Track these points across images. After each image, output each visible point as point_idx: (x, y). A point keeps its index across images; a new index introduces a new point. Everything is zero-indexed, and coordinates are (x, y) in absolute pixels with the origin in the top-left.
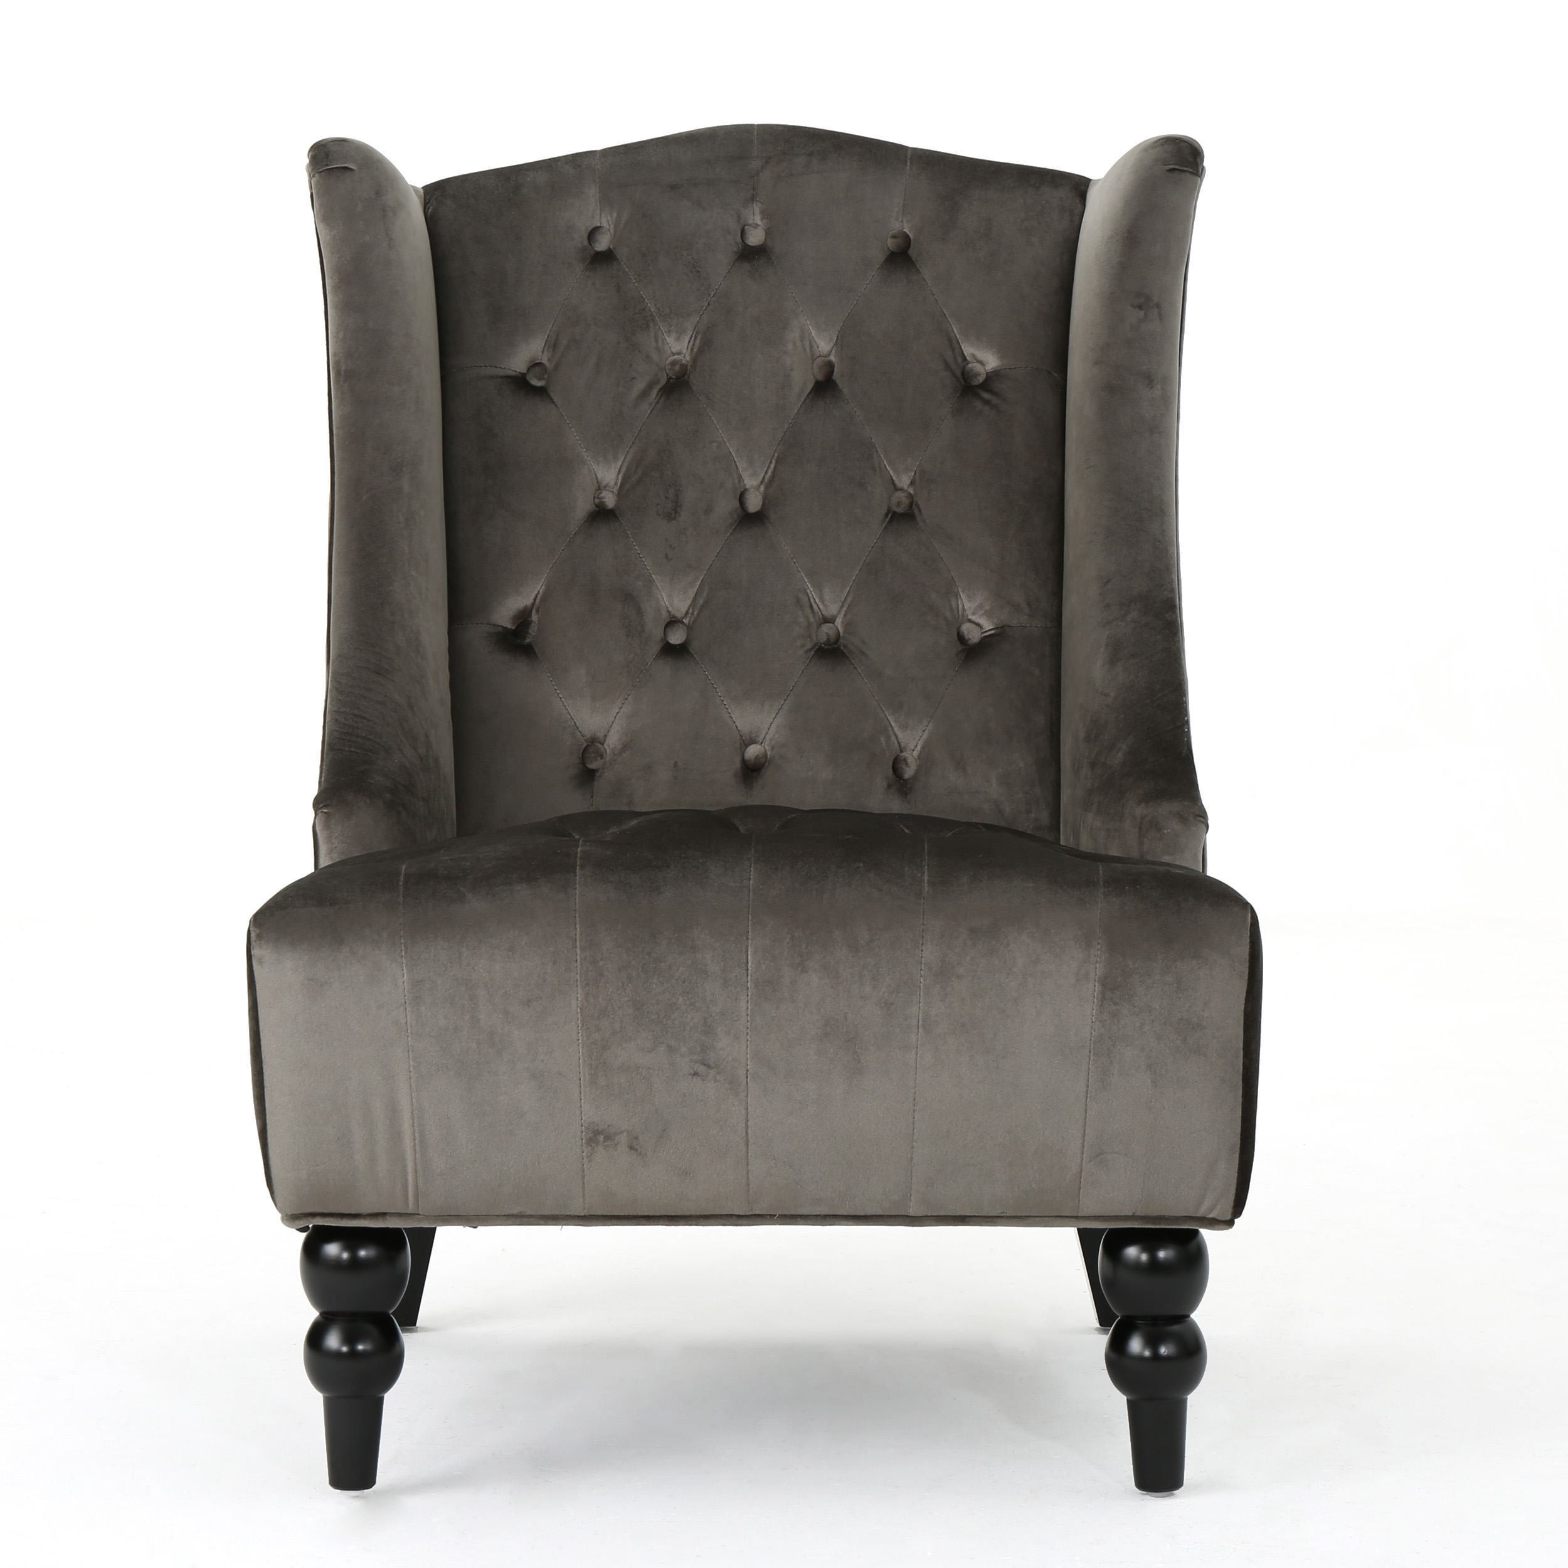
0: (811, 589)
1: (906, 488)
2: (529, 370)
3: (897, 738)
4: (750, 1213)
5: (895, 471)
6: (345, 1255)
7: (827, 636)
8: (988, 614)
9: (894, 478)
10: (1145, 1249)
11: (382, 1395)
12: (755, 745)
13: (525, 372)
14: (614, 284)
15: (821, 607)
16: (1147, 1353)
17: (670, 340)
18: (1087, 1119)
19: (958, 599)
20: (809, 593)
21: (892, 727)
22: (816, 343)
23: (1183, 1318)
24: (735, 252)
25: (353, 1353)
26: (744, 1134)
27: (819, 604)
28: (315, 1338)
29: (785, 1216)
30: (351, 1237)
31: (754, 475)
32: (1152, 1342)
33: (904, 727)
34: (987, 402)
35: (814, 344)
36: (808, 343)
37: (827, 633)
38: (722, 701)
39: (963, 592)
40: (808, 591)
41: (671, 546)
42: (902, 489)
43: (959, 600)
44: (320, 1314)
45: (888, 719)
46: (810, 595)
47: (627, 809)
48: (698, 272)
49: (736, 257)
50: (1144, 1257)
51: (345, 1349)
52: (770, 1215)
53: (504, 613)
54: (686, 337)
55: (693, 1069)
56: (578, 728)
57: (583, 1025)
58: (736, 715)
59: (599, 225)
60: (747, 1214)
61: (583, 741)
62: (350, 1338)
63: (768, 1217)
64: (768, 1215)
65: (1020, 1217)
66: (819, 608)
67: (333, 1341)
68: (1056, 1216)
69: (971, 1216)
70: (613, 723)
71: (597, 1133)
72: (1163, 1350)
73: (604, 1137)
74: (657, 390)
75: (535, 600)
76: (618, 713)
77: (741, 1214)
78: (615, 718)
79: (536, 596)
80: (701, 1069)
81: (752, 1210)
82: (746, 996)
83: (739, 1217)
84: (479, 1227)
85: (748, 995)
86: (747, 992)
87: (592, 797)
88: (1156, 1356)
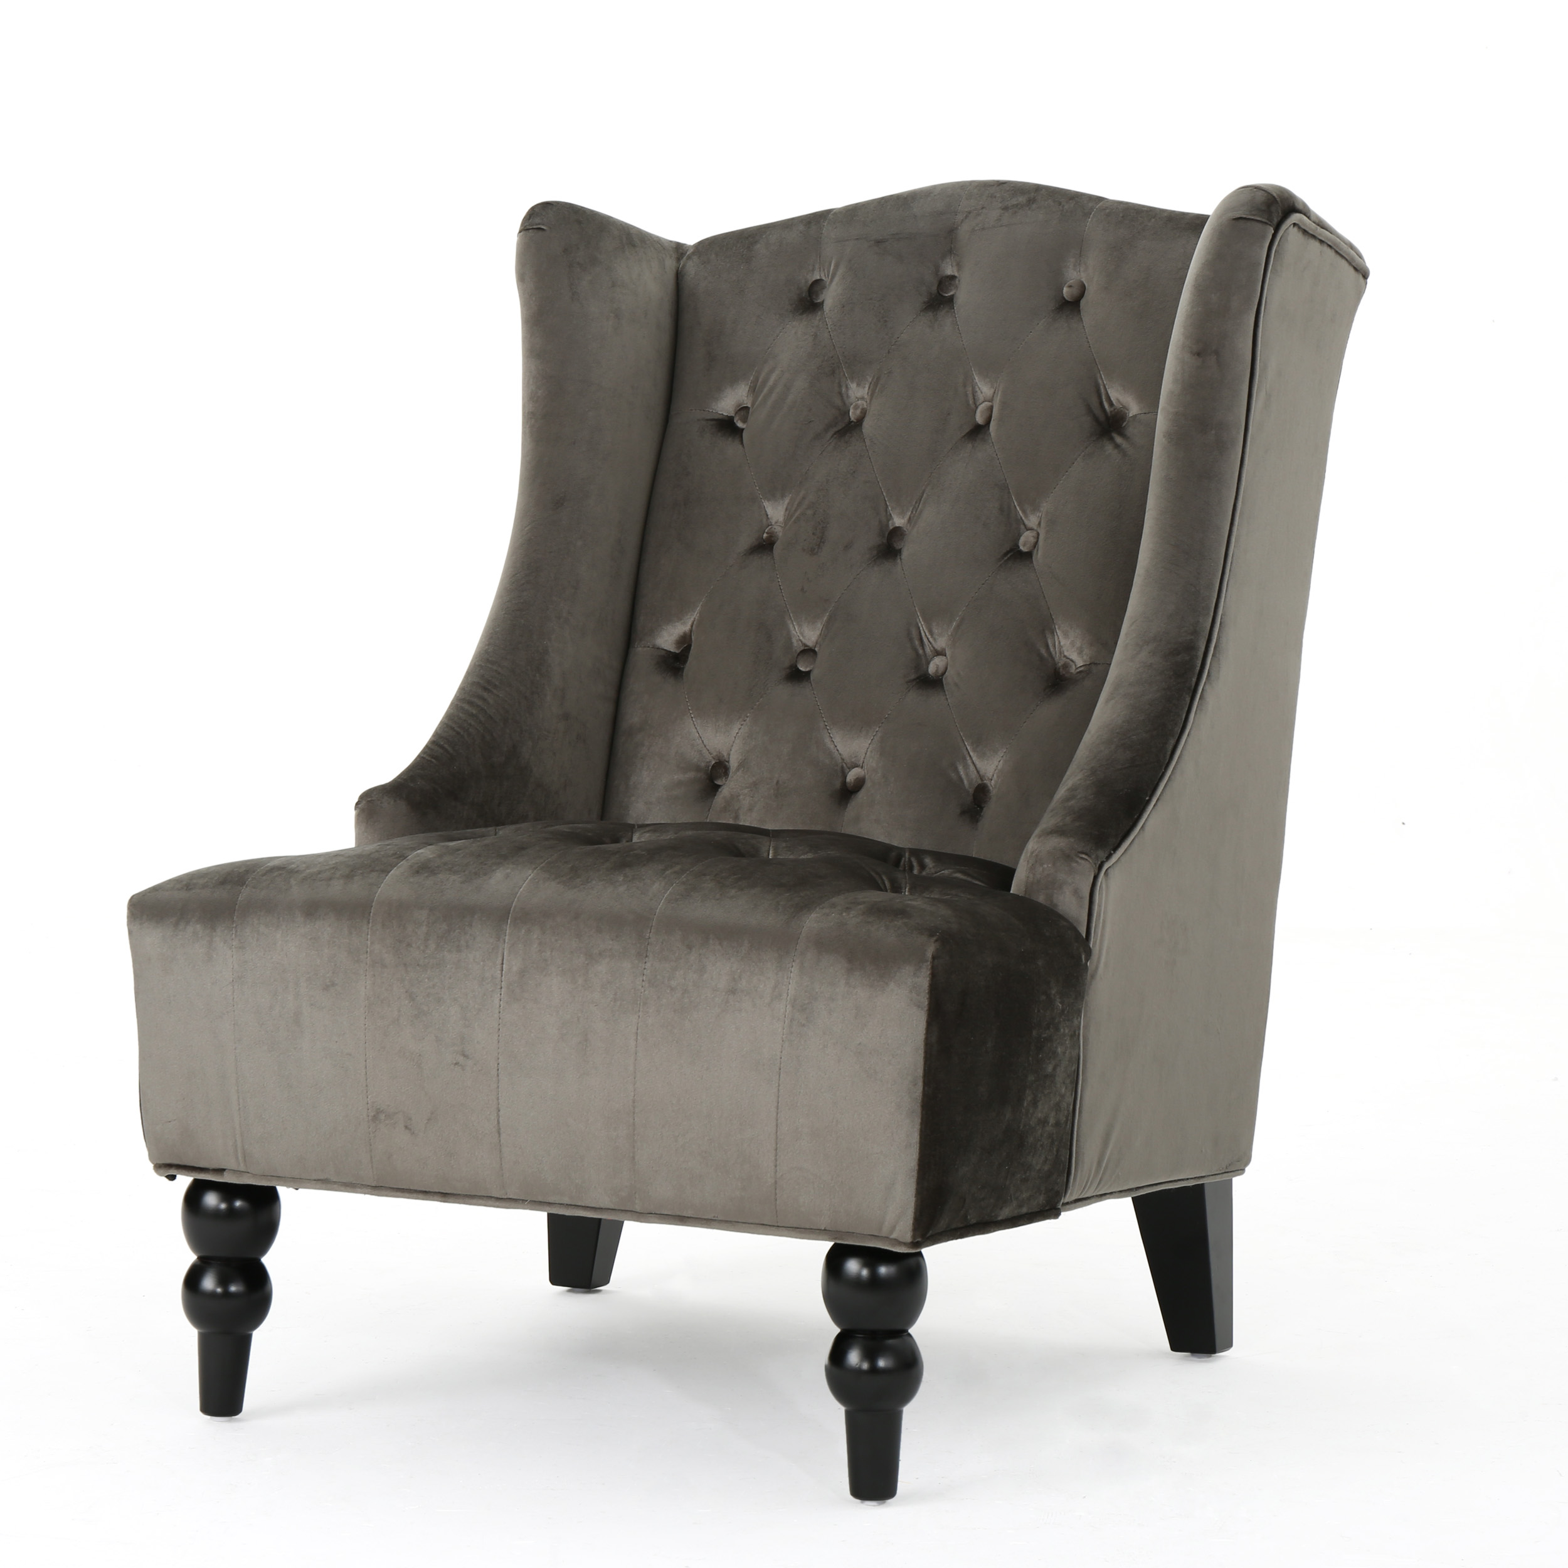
0: (922, 623)
1: (1035, 528)
2: (736, 413)
3: (976, 768)
4: (506, 1197)
5: (1024, 512)
6: (223, 1206)
7: (937, 667)
8: (1080, 652)
9: (1023, 518)
10: (865, 1265)
11: (251, 1332)
12: (857, 768)
13: (733, 415)
14: (812, 334)
15: (931, 639)
16: (865, 1366)
17: (853, 386)
18: (778, 1133)
19: (1054, 635)
20: (920, 626)
21: (970, 756)
22: (979, 389)
23: (901, 1333)
24: (924, 303)
25: (226, 1294)
26: (496, 1123)
27: (929, 637)
28: (192, 1280)
29: (535, 1201)
30: (228, 1191)
31: (902, 514)
32: (870, 1355)
33: (982, 756)
34: (1117, 446)
35: (978, 389)
36: (970, 389)
37: (937, 665)
38: (826, 726)
39: (1059, 628)
40: (920, 624)
41: (808, 579)
42: (1031, 529)
43: (1056, 637)
44: (198, 1258)
45: (967, 749)
46: (921, 628)
47: (733, 823)
48: (886, 321)
49: (924, 307)
50: (865, 1272)
51: (219, 1290)
52: (523, 1200)
53: (667, 639)
54: (867, 383)
55: (455, 1059)
56: (705, 746)
57: (369, 1012)
58: (837, 739)
59: (818, 278)
60: (503, 1197)
61: (711, 758)
62: (223, 1281)
63: (521, 1202)
64: (520, 1200)
65: (726, 1222)
66: (929, 641)
67: (209, 1283)
68: (758, 1224)
69: (688, 1217)
70: (733, 742)
71: (379, 1112)
72: (881, 1363)
73: (385, 1116)
74: (833, 433)
75: (692, 626)
76: (737, 733)
77: (498, 1196)
78: (735, 737)
79: (693, 623)
80: (461, 1059)
81: (506, 1194)
82: (499, 995)
83: (498, 1199)
84: (300, 1190)
85: (501, 994)
86: (501, 991)
87: (709, 810)
88: (874, 1370)
